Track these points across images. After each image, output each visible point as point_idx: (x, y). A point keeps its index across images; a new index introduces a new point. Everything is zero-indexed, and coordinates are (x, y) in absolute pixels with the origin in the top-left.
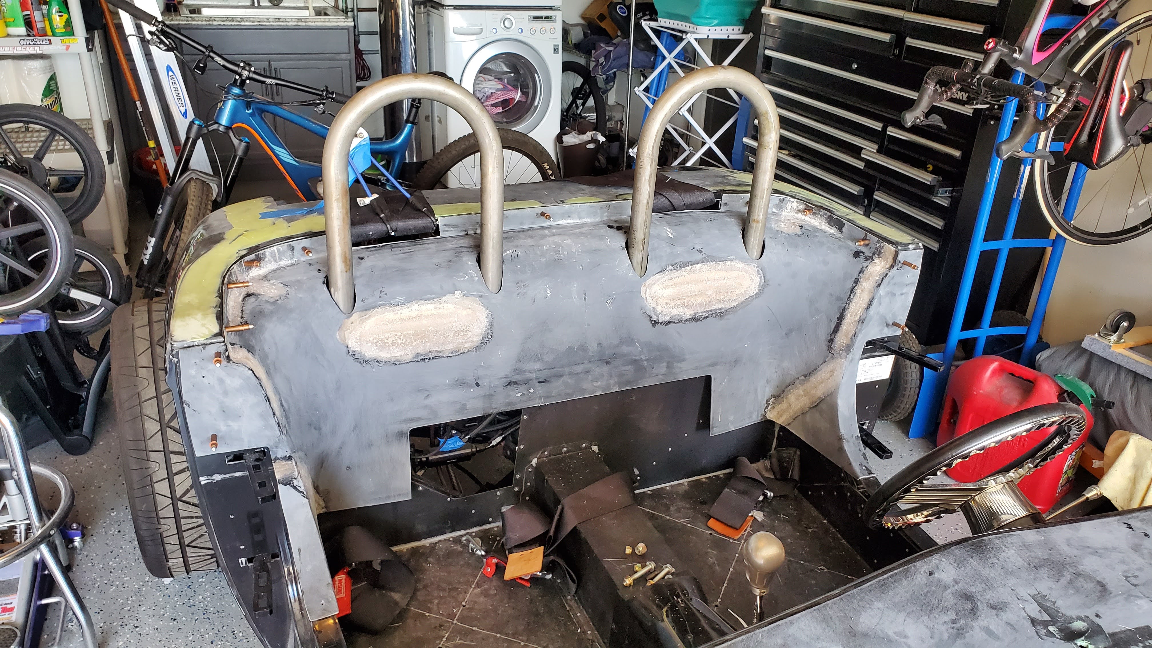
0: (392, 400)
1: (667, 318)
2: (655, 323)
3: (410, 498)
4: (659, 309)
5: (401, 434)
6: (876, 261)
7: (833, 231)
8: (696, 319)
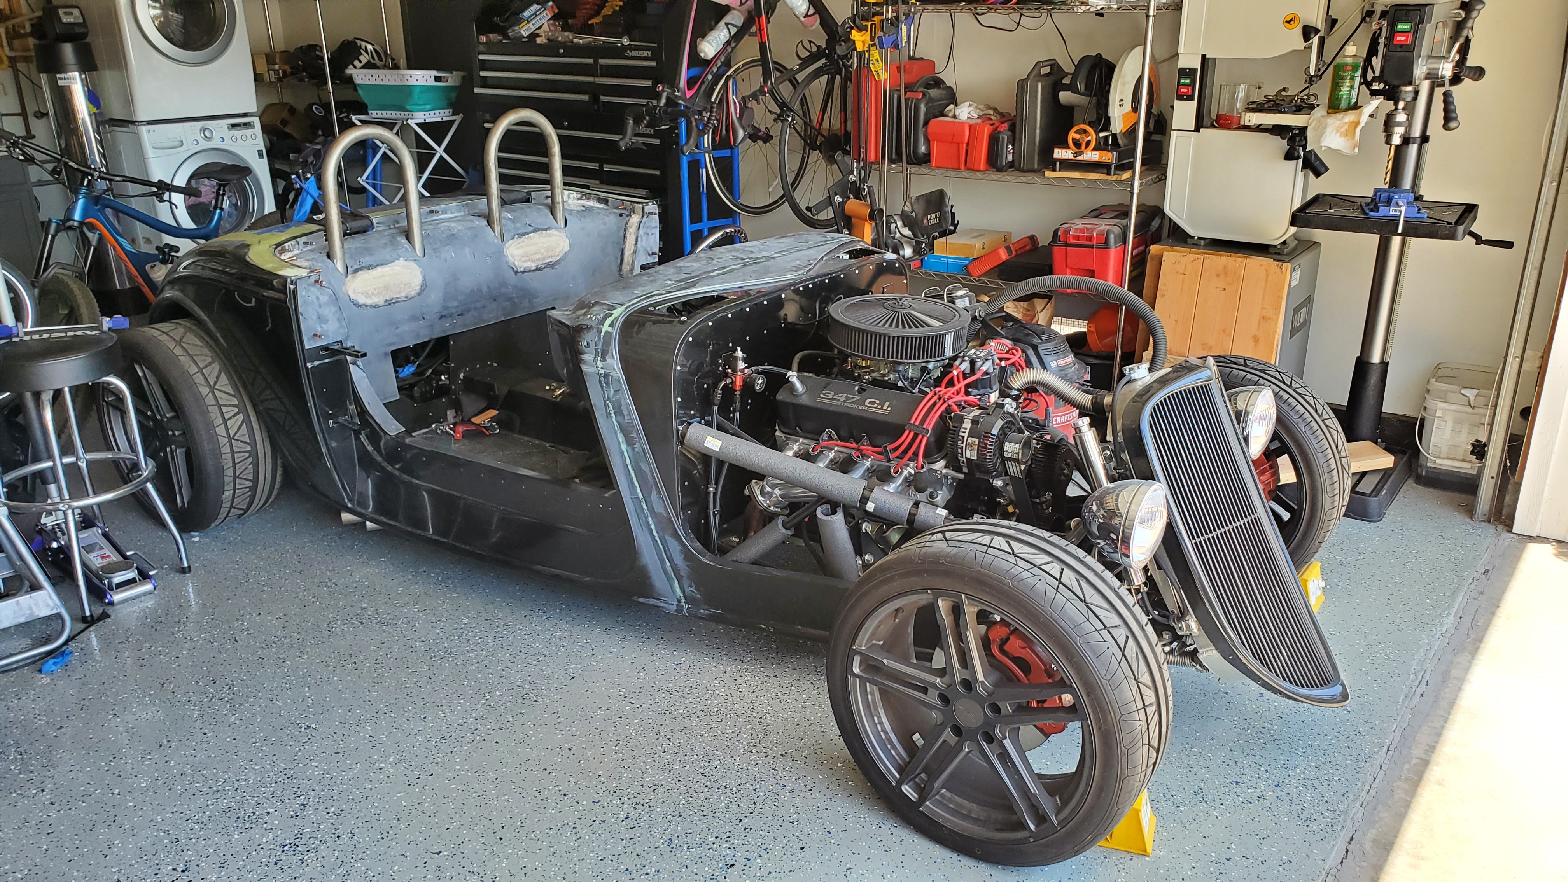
0: (378, 331)
1: (522, 269)
2: (516, 272)
3: (398, 397)
4: (516, 263)
5: (386, 354)
6: (633, 216)
7: (602, 206)
8: (538, 269)
